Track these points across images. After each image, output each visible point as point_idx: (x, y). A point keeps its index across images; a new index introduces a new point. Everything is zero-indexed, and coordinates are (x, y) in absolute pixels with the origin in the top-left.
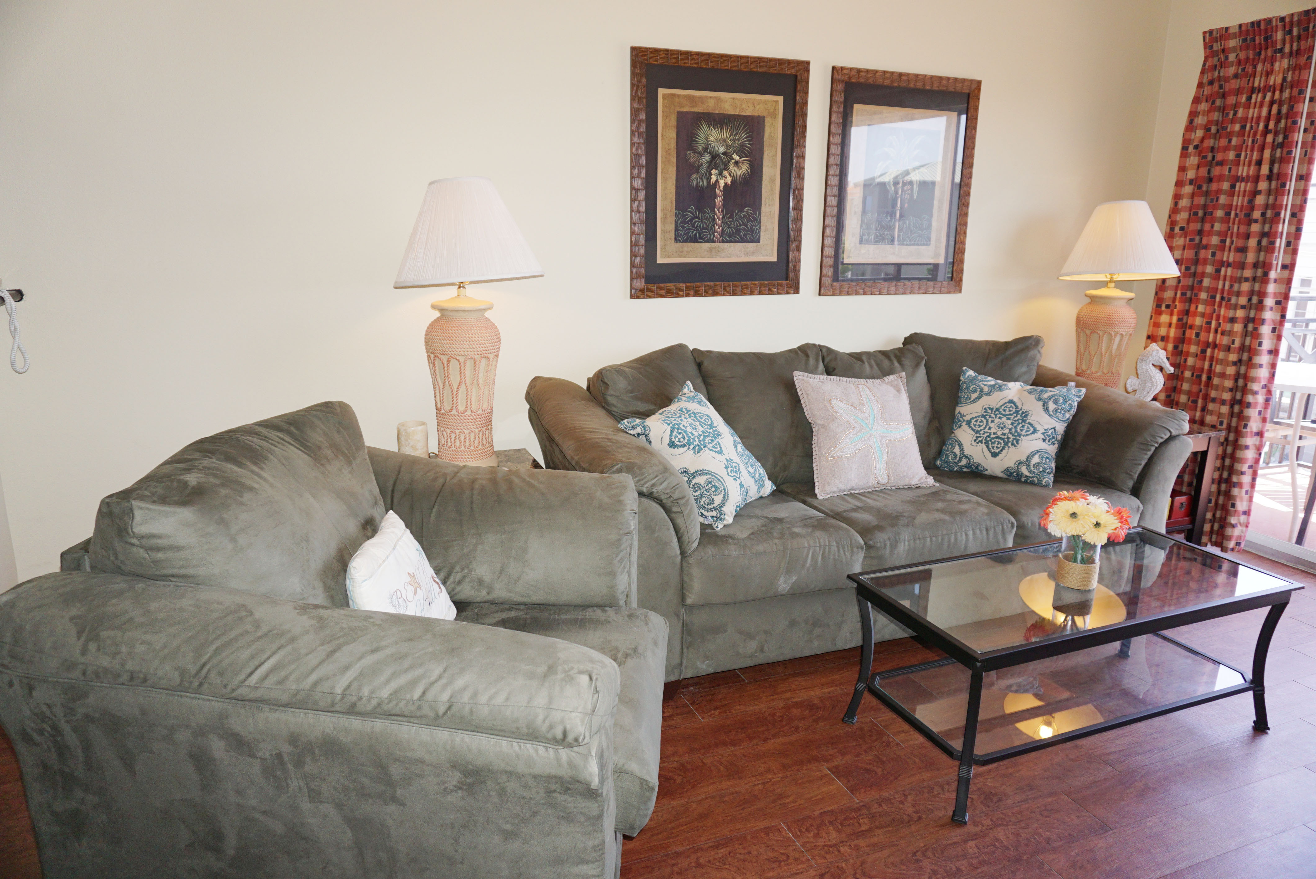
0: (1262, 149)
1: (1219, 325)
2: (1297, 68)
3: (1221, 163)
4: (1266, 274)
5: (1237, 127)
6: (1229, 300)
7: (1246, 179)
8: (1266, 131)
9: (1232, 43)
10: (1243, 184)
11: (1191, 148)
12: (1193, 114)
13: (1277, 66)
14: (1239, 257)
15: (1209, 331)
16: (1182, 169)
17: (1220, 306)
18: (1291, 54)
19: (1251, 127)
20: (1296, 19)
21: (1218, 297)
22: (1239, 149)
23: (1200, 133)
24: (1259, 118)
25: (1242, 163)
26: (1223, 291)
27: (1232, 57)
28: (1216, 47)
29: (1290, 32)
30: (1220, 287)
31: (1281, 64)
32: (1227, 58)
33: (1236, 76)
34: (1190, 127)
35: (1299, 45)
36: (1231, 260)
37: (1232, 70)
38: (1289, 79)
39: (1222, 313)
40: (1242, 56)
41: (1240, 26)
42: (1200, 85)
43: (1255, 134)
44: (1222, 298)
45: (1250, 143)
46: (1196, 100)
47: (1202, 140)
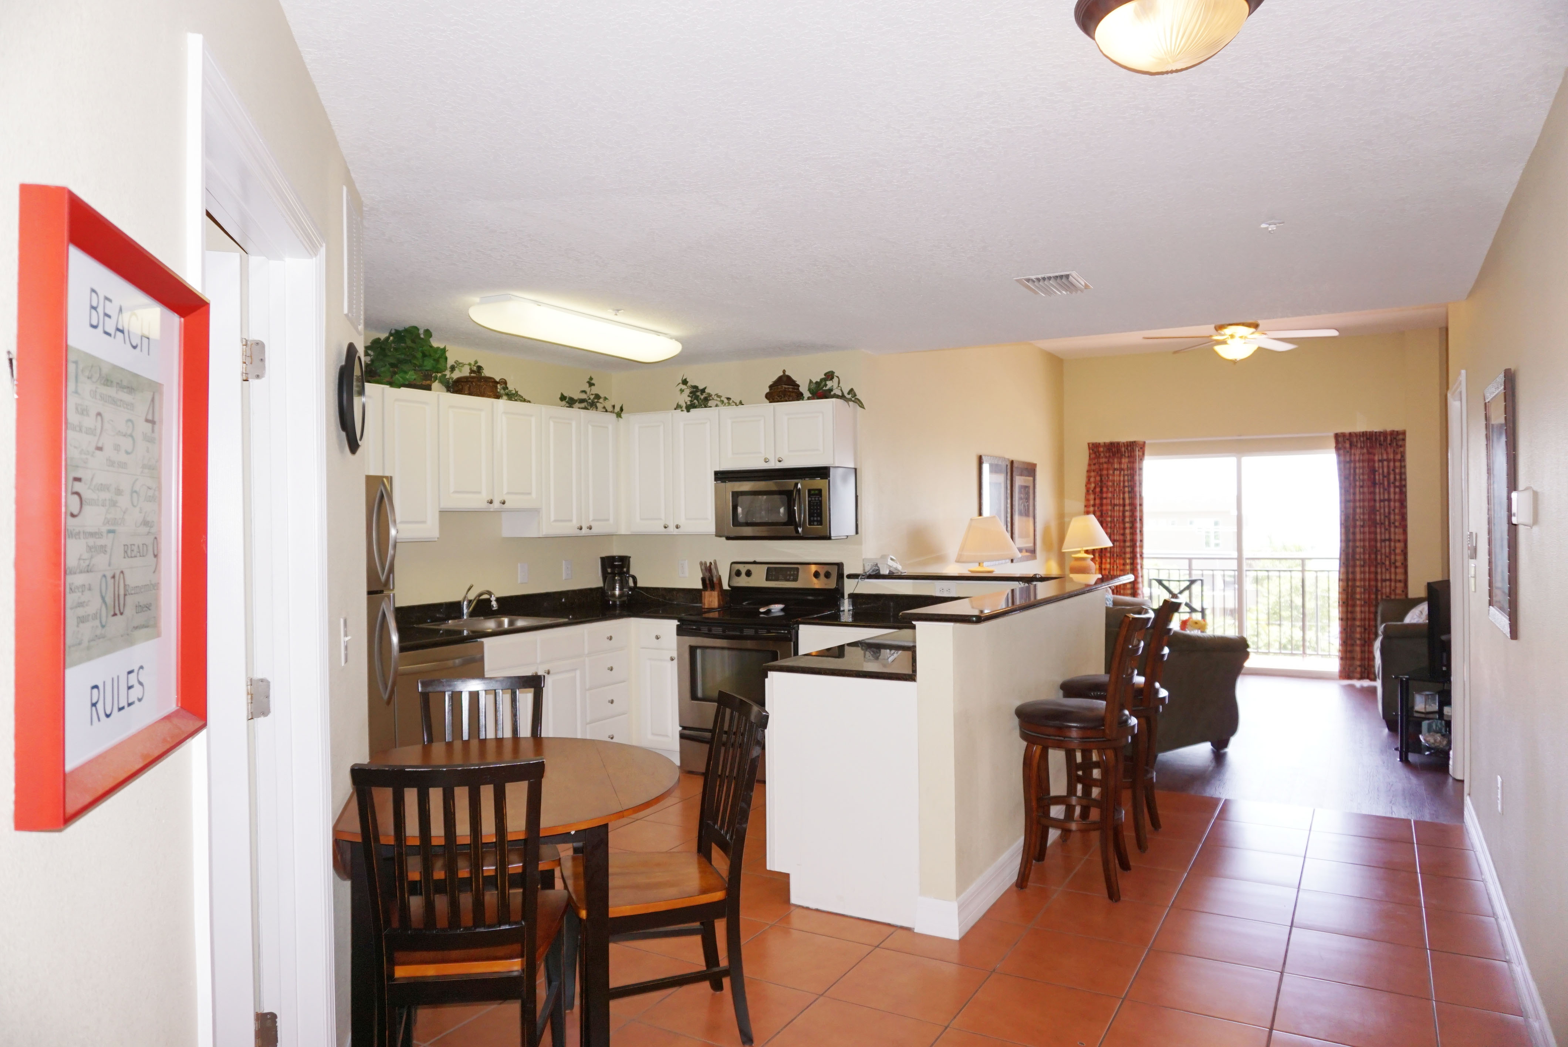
0: (1124, 493)
1: (1117, 567)
2: (1129, 462)
3: (1106, 498)
4: (1136, 544)
5: (1110, 484)
6: (1121, 556)
7: (1119, 505)
8: (1124, 487)
9: (1101, 449)
10: (1118, 507)
11: (1091, 492)
12: (1089, 477)
13: (1123, 460)
14: (1121, 537)
15: (1113, 570)
16: (1087, 500)
17: (1117, 559)
18: (1128, 456)
19: (1117, 484)
20: (1129, 444)
21: (1115, 555)
22: (1113, 493)
23: (1093, 485)
24: (1120, 481)
25: (1115, 498)
26: (1117, 552)
27: (1102, 455)
28: (1095, 450)
29: (1127, 449)
30: (1115, 550)
31: (1125, 460)
32: (1100, 455)
33: (1105, 463)
34: (1088, 482)
35: (1131, 454)
36: (1118, 539)
37: (1104, 460)
38: (1129, 466)
39: (1118, 562)
40: (1108, 455)
41: (1105, 443)
42: (1089, 465)
43: (1119, 487)
44: (1117, 555)
45: (1118, 490)
46: (1088, 471)
47: (1095, 488)
